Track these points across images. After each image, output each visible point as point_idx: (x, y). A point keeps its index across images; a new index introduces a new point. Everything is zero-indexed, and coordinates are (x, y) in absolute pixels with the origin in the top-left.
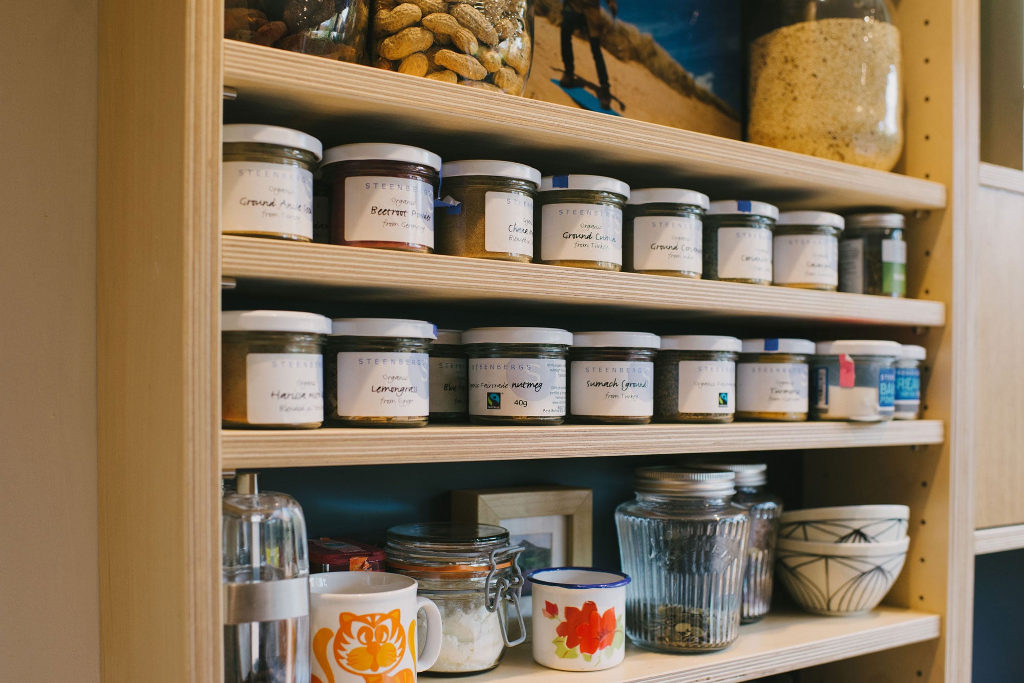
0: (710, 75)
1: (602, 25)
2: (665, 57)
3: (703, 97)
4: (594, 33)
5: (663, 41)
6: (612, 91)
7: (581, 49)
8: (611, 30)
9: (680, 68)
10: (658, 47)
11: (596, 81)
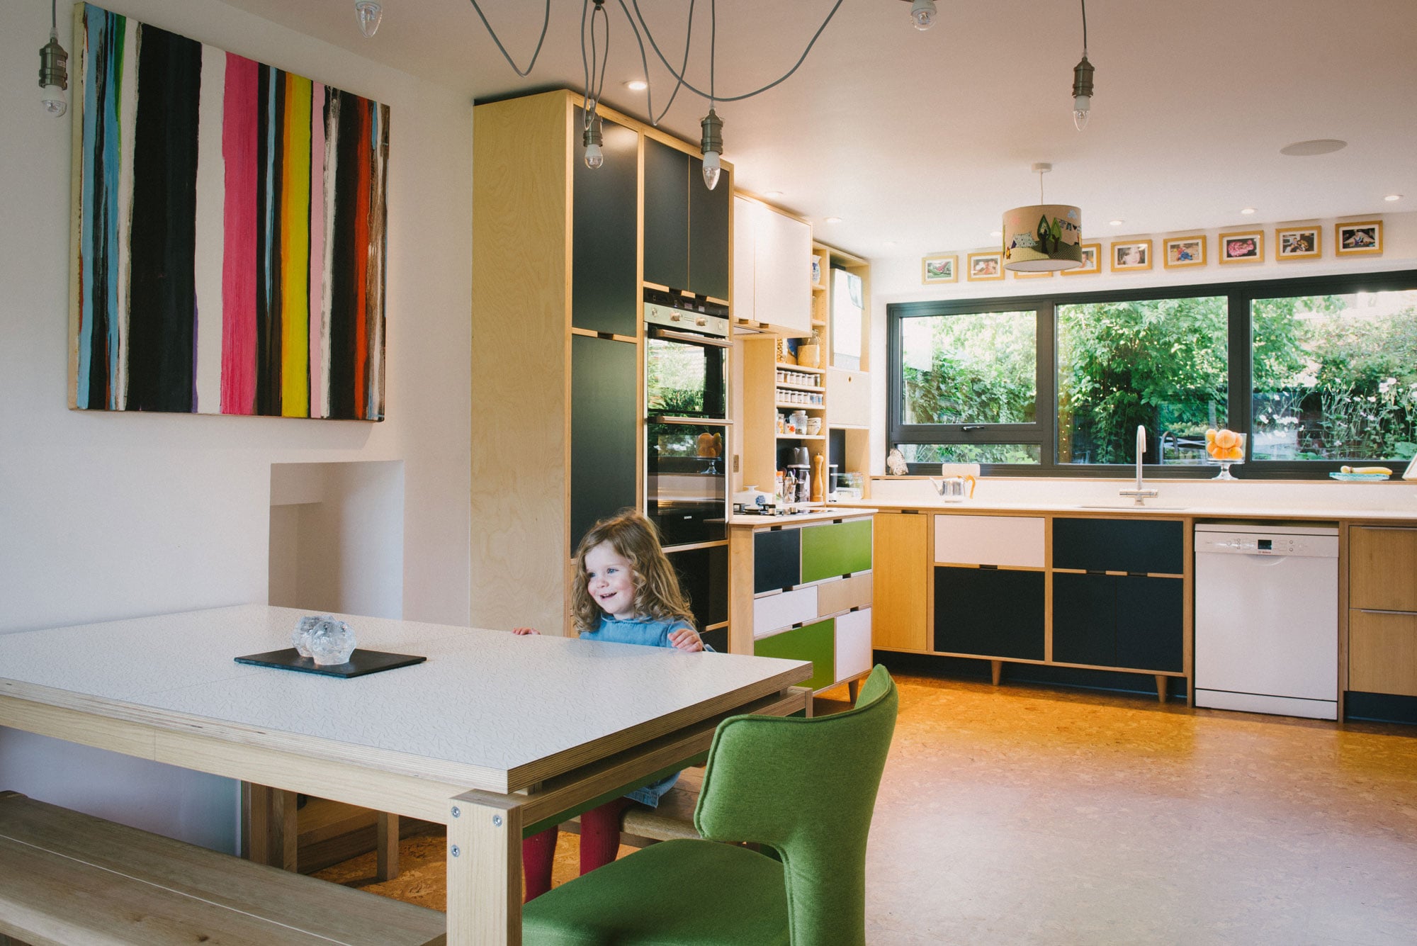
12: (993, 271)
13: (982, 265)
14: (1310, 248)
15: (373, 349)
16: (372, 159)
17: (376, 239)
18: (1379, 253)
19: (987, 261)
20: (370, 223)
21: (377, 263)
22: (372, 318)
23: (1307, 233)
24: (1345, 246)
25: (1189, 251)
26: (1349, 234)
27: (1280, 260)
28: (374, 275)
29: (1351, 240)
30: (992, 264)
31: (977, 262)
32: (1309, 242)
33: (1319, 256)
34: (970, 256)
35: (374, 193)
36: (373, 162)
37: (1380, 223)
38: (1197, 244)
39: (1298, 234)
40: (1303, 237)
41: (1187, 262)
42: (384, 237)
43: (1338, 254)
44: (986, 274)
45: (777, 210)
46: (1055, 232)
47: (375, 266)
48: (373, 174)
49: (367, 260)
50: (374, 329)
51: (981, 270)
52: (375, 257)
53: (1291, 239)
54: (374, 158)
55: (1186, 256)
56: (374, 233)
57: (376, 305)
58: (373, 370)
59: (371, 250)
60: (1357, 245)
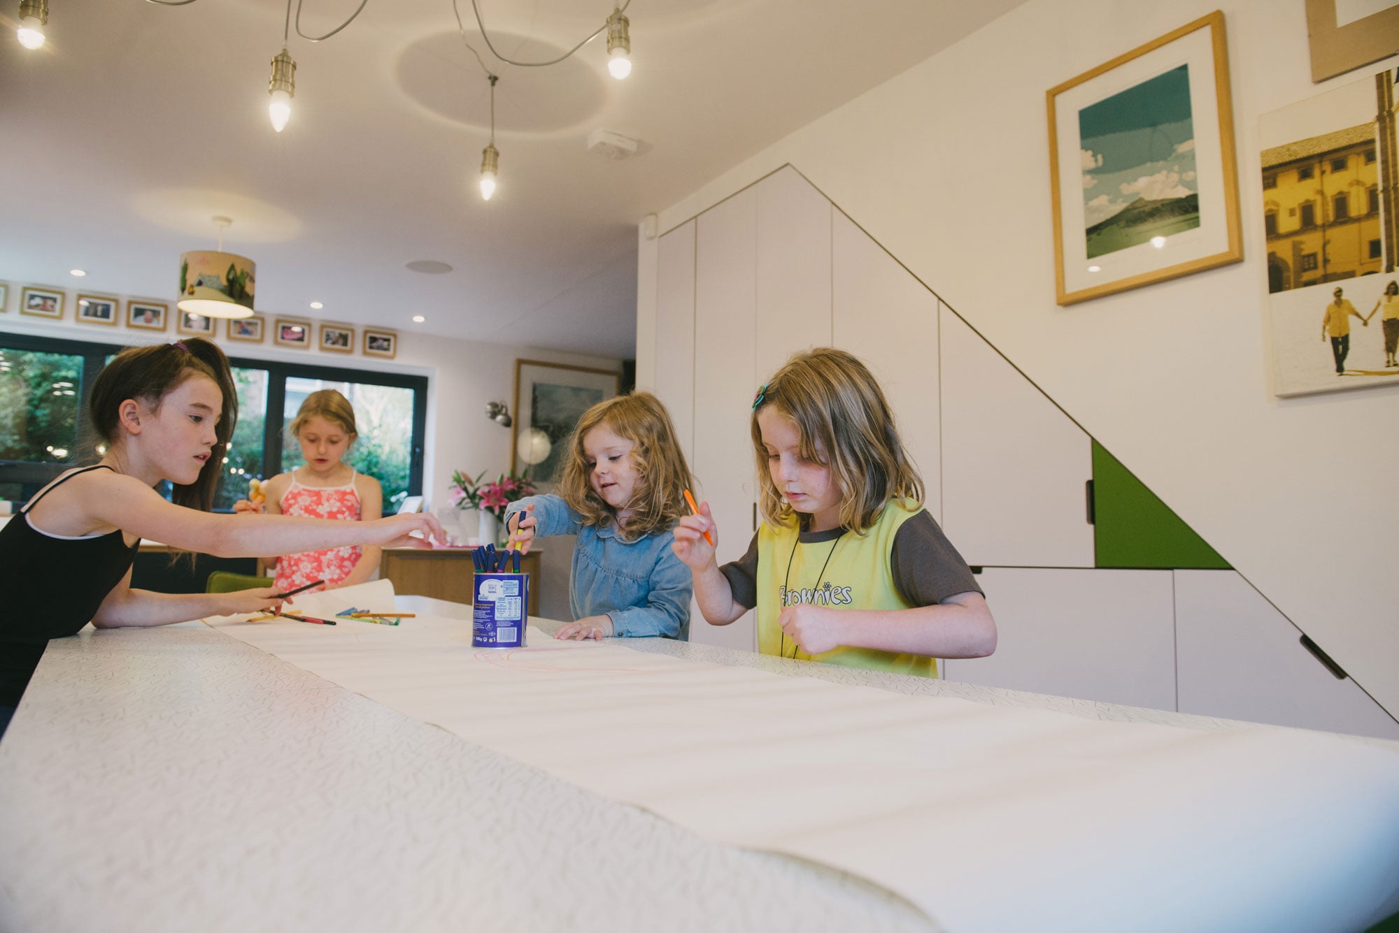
12: (50, 309)
13: (37, 301)
14: (345, 344)
18: (392, 358)
19: (44, 298)
23: (344, 332)
24: (371, 348)
25: (250, 328)
26: (373, 340)
27: (322, 349)
29: (374, 345)
30: (50, 302)
31: (32, 297)
32: (344, 339)
33: (350, 352)
34: (25, 289)
37: (395, 336)
38: (256, 324)
39: (337, 332)
40: (341, 335)
41: (246, 336)
43: (365, 353)
44: (43, 310)
46: (241, 281)
51: (37, 306)
53: (332, 335)
55: (245, 331)
60: (379, 348)
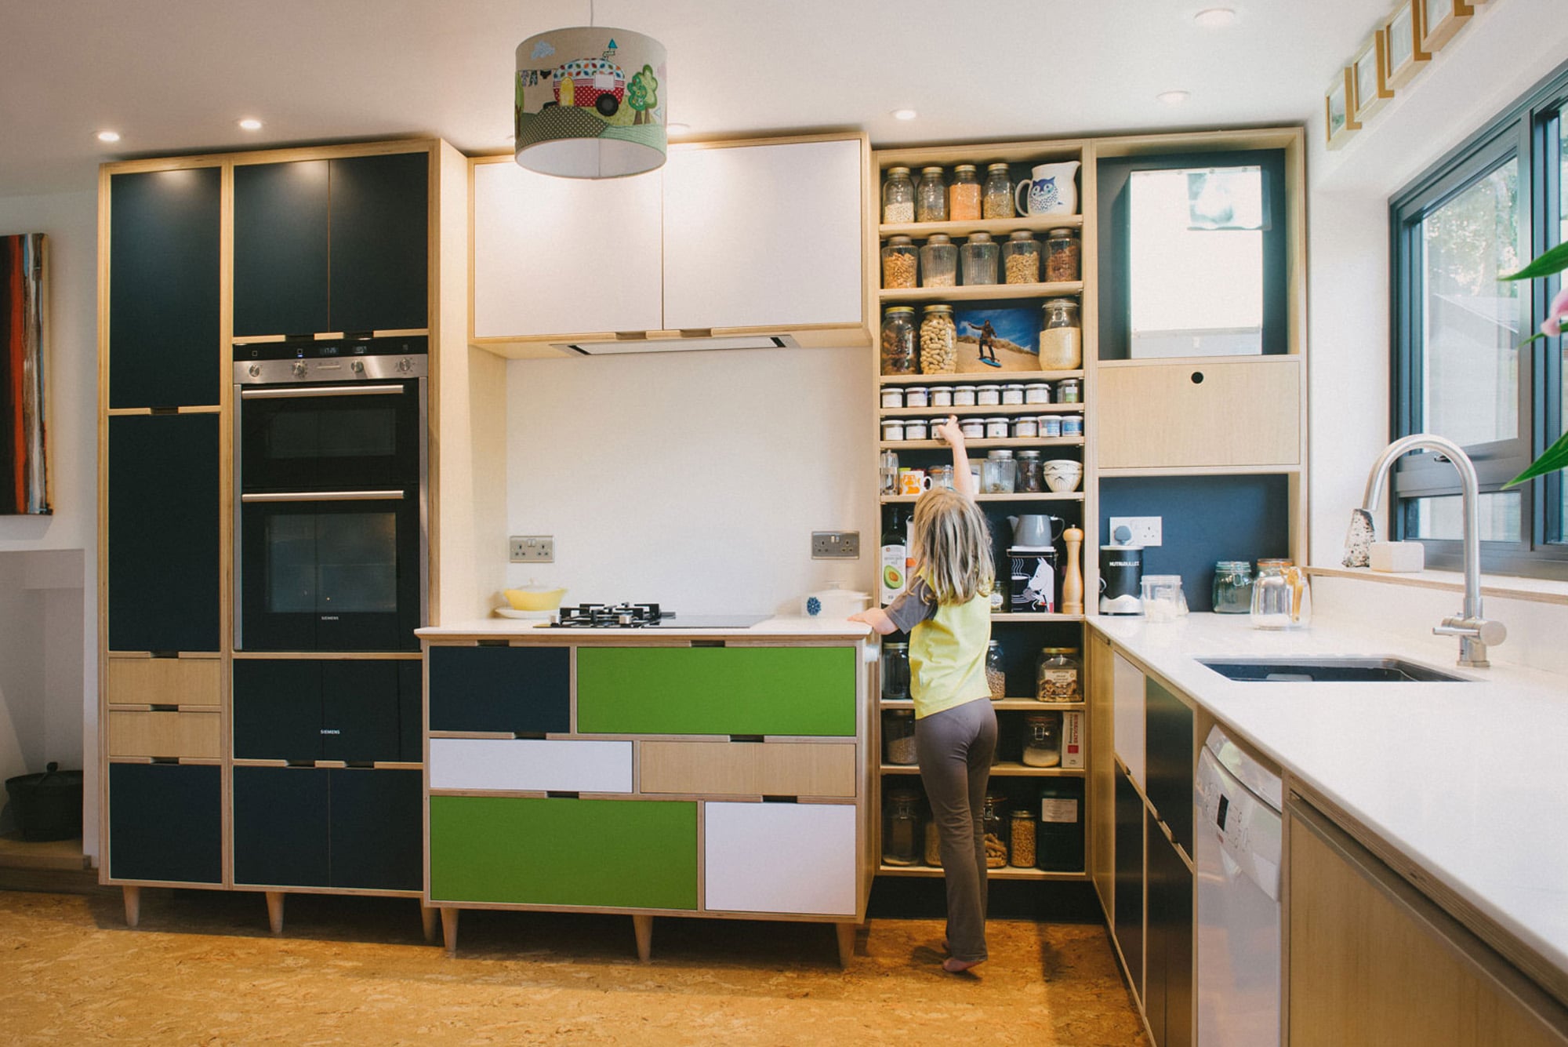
0: (1029, 346)
1: (992, 341)
2: (1013, 345)
3: (1027, 353)
4: (989, 344)
5: (1013, 341)
6: (996, 357)
7: (986, 349)
8: (995, 342)
9: (1018, 346)
10: (1011, 343)
11: (990, 356)
15: (32, 452)
16: (25, 284)
17: (31, 354)
20: (25, 341)
21: (32, 375)
22: (30, 425)
28: (30, 387)
35: (27, 315)
36: (25, 288)
42: (39, 352)
45: (731, 143)
47: (30, 379)
48: (26, 299)
49: (23, 374)
50: (32, 434)
52: (30, 371)
54: (27, 284)
56: (28, 349)
57: (33, 413)
58: (33, 469)
59: (26, 365)
